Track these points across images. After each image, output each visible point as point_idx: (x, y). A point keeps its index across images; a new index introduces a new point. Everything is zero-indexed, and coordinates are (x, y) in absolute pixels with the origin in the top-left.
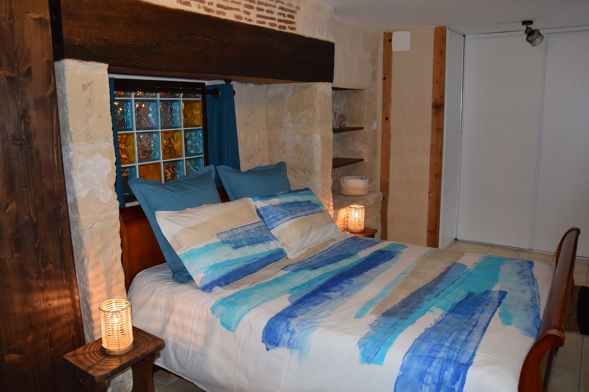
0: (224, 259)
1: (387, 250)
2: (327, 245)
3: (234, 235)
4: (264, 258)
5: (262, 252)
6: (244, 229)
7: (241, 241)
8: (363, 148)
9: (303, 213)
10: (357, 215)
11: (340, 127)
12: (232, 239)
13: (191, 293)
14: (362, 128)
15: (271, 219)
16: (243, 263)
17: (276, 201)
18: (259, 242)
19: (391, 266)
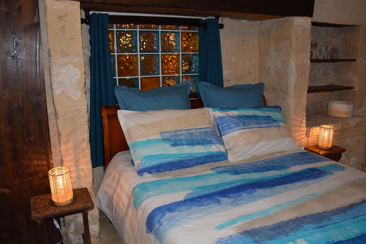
0: (159, 153)
1: (320, 169)
2: (273, 156)
3: (176, 136)
4: (202, 157)
5: (200, 152)
6: (188, 132)
7: (181, 140)
8: (354, 78)
9: (257, 126)
10: (326, 134)
11: (331, 58)
12: (173, 138)
13: (132, 173)
14: (355, 60)
15: (224, 127)
16: (178, 158)
17: (235, 113)
18: (199, 144)
19: (308, 185)
